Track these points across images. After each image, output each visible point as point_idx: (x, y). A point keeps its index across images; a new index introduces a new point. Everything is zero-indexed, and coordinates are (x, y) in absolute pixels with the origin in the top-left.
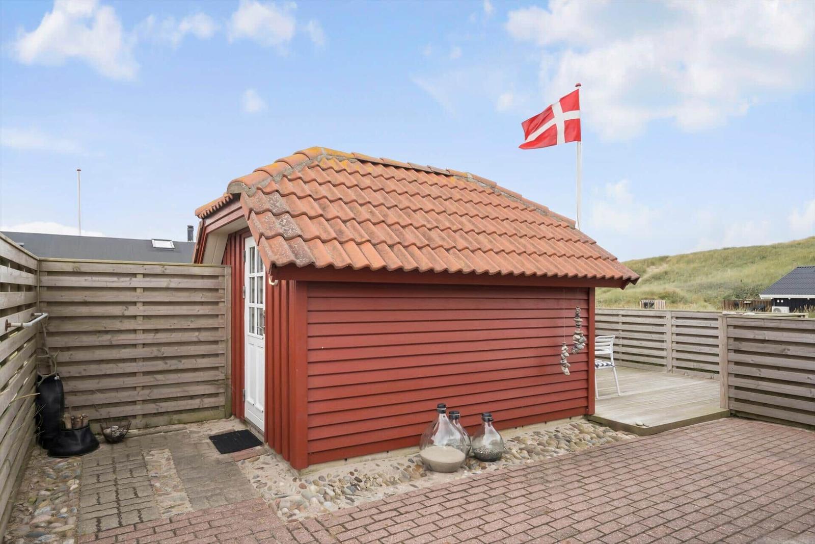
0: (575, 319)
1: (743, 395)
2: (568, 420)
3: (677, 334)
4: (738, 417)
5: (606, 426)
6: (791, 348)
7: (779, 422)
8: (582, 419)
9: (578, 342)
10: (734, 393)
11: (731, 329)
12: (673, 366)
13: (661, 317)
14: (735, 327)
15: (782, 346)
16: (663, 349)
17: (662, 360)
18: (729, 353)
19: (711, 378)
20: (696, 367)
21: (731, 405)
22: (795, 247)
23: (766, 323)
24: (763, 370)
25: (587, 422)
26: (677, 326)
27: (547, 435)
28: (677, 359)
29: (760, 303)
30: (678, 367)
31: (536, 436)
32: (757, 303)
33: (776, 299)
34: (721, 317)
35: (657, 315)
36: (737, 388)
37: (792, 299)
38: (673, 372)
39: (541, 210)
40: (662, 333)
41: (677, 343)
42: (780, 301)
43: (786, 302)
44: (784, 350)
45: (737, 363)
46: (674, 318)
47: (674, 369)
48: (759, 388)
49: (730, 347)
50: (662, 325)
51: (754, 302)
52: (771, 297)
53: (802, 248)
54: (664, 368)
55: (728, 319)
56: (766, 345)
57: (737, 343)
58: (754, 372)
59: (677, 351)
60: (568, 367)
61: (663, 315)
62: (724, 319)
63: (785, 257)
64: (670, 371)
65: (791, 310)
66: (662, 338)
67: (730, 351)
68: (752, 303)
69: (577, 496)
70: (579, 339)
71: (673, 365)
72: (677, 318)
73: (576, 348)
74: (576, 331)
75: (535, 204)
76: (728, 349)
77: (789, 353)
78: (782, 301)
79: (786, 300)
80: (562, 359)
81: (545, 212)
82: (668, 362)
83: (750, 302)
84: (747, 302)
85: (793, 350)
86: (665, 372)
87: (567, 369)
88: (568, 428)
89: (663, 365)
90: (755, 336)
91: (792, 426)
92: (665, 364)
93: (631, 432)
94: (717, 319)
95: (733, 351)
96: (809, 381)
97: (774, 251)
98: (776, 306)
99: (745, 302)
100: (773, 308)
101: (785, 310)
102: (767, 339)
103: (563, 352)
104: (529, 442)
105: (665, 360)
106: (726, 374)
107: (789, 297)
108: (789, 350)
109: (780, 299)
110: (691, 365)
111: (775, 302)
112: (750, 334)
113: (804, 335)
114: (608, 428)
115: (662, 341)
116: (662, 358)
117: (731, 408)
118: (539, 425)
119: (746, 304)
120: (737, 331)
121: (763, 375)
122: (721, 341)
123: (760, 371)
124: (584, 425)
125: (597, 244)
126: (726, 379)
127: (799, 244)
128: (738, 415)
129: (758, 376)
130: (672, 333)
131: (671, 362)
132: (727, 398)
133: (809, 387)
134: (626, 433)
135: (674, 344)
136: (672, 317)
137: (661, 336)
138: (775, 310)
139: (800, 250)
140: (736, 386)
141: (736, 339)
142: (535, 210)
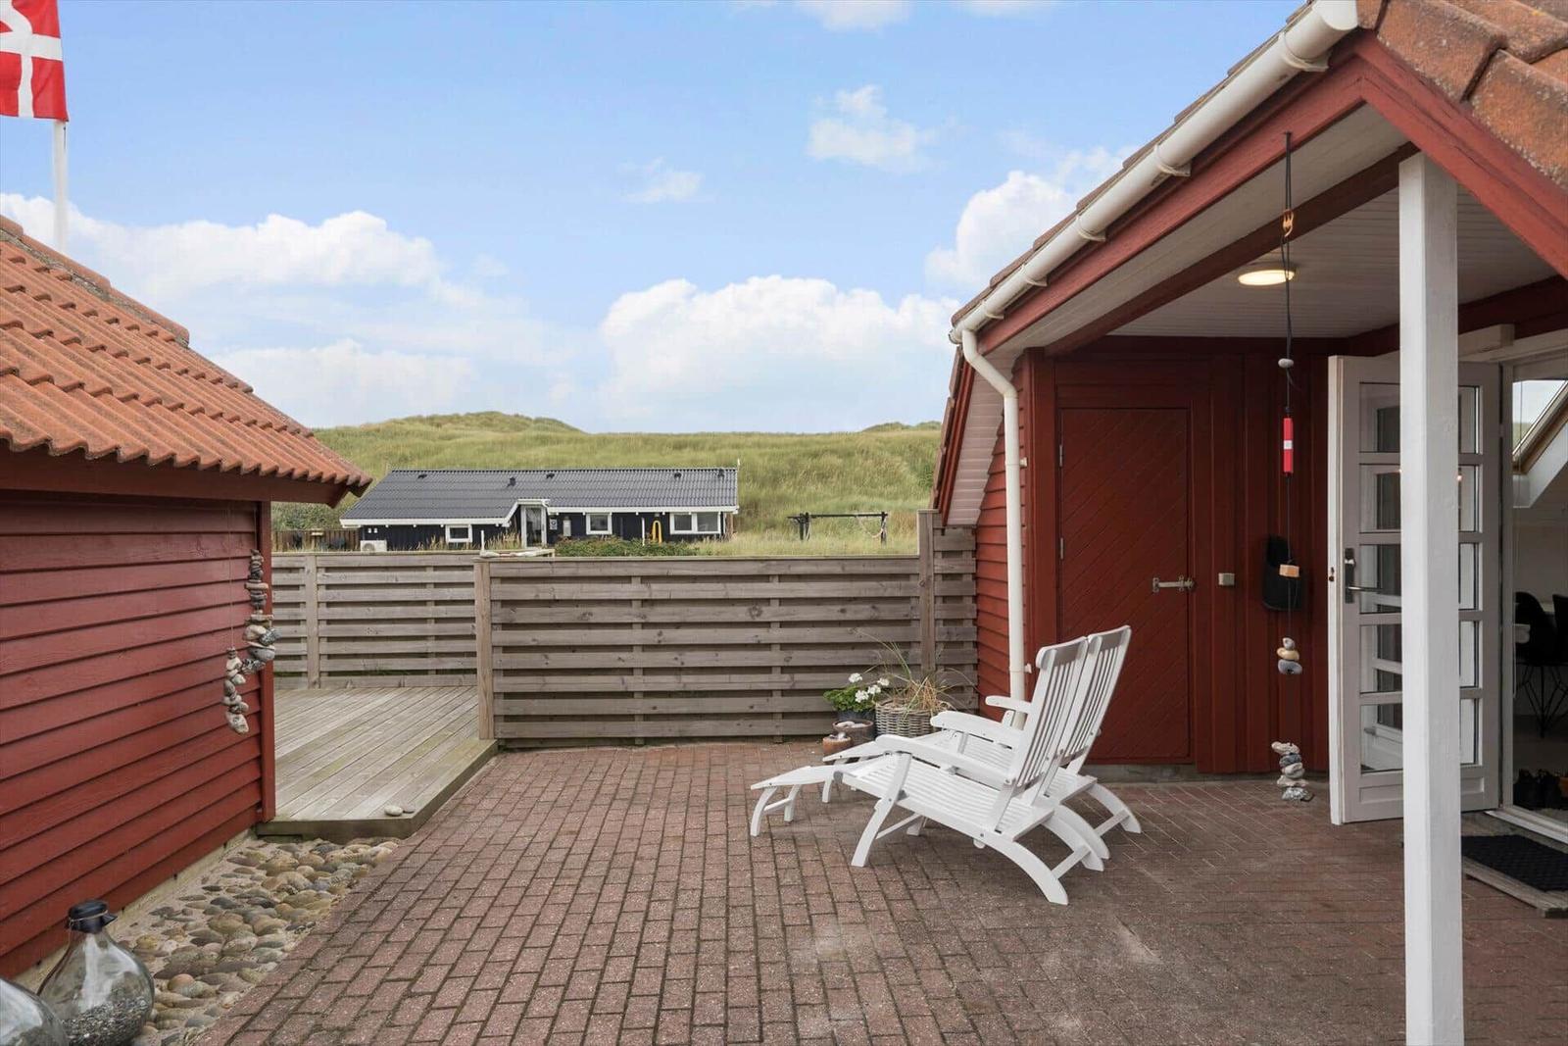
0: (249, 585)
1: (518, 707)
2: (220, 851)
3: (329, 604)
4: (512, 751)
5: (313, 839)
6: (595, 610)
7: (573, 743)
8: (246, 837)
9: (260, 643)
10: (503, 707)
11: (497, 586)
12: (321, 672)
13: (290, 570)
14: (505, 580)
15: (579, 608)
16: (298, 640)
17: (297, 662)
18: (494, 632)
19: (400, 686)
20: (369, 668)
21: (498, 731)
22: (373, 435)
23: (555, 570)
24: (552, 656)
25: (261, 842)
26: (329, 587)
27: (198, 907)
28: (330, 656)
29: (337, 535)
30: (330, 674)
31: (168, 922)
32: (333, 535)
33: (366, 527)
34: (478, 561)
35: (284, 565)
36: (508, 695)
37: (391, 527)
38: (322, 686)
39: (90, 283)
40: (296, 604)
41: (329, 622)
42: (373, 530)
43: (383, 533)
44: (584, 614)
45: (507, 649)
46: (323, 570)
47: (324, 678)
48: (547, 689)
49: (496, 620)
50: (296, 587)
51: (328, 535)
52: (360, 523)
53: (383, 437)
54: (303, 679)
55: (491, 565)
56: (555, 609)
57: (507, 610)
58: (535, 660)
59: (330, 639)
60: (243, 711)
61: (297, 565)
62: (485, 565)
63: (361, 453)
64: (315, 683)
65: (390, 546)
66: (296, 615)
67: (495, 627)
68: (324, 536)
69: (447, 1033)
70: (262, 636)
71: (322, 669)
72: (328, 569)
73: (255, 657)
74: (253, 616)
75: (68, 264)
76: (493, 624)
77: (592, 620)
78: (376, 531)
79: (381, 528)
80: (229, 695)
81: (102, 289)
82: (312, 665)
83: (321, 534)
84: (318, 534)
85: (599, 614)
86: (305, 688)
87: (241, 717)
88: (230, 871)
89: (299, 674)
90: (537, 596)
91: (597, 746)
92: (304, 670)
93: (380, 835)
94: (471, 567)
95: (500, 626)
96: (621, 665)
97: (341, 439)
98: (366, 539)
99: (313, 534)
100: (363, 543)
101: (380, 546)
102: (557, 598)
103: (232, 674)
104: (170, 946)
105: (303, 662)
106: (488, 672)
107: (387, 522)
108: (590, 614)
109: (373, 527)
110: (360, 665)
111: (364, 533)
112: (527, 592)
113: (612, 586)
114: (319, 841)
115: (297, 622)
116: (297, 657)
117: (500, 736)
118: (159, 891)
119: (315, 537)
120: (508, 587)
121: (553, 665)
122: (478, 610)
123: (546, 657)
124: (261, 851)
125: (254, 393)
126: (488, 681)
127: (378, 431)
128: (510, 746)
129: (544, 666)
130: (319, 603)
131: (316, 664)
132: (491, 716)
133: (621, 675)
134: (371, 840)
135: (323, 626)
136: (318, 568)
137: (295, 610)
138: (366, 546)
139: (380, 441)
140: (505, 693)
141: (505, 603)
142: (71, 279)
